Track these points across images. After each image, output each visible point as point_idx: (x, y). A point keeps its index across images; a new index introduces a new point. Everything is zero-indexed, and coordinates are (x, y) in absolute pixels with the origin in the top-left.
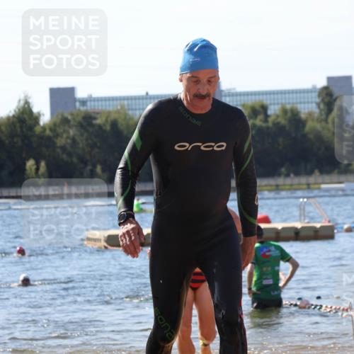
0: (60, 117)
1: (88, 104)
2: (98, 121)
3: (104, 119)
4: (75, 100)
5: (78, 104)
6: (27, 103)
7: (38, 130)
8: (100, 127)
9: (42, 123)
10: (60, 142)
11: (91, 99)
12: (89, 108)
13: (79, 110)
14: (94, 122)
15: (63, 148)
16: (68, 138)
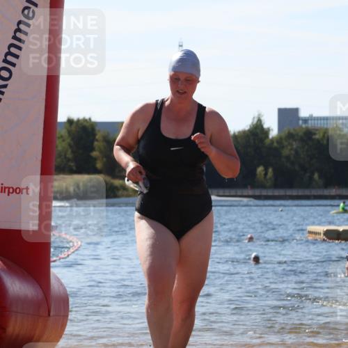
0: (287, 132)
1: (310, 122)
2: (317, 137)
3: (321, 135)
4: (298, 118)
5: (301, 122)
6: (259, 120)
7: (267, 142)
8: (318, 141)
9: (270, 137)
10: (286, 152)
11: (311, 118)
12: (310, 126)
13: (301, 127)
14: (314, 137)
15: (288, 158)
16: (291, 149)
